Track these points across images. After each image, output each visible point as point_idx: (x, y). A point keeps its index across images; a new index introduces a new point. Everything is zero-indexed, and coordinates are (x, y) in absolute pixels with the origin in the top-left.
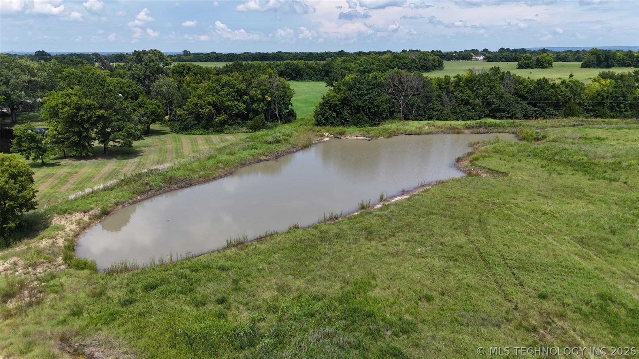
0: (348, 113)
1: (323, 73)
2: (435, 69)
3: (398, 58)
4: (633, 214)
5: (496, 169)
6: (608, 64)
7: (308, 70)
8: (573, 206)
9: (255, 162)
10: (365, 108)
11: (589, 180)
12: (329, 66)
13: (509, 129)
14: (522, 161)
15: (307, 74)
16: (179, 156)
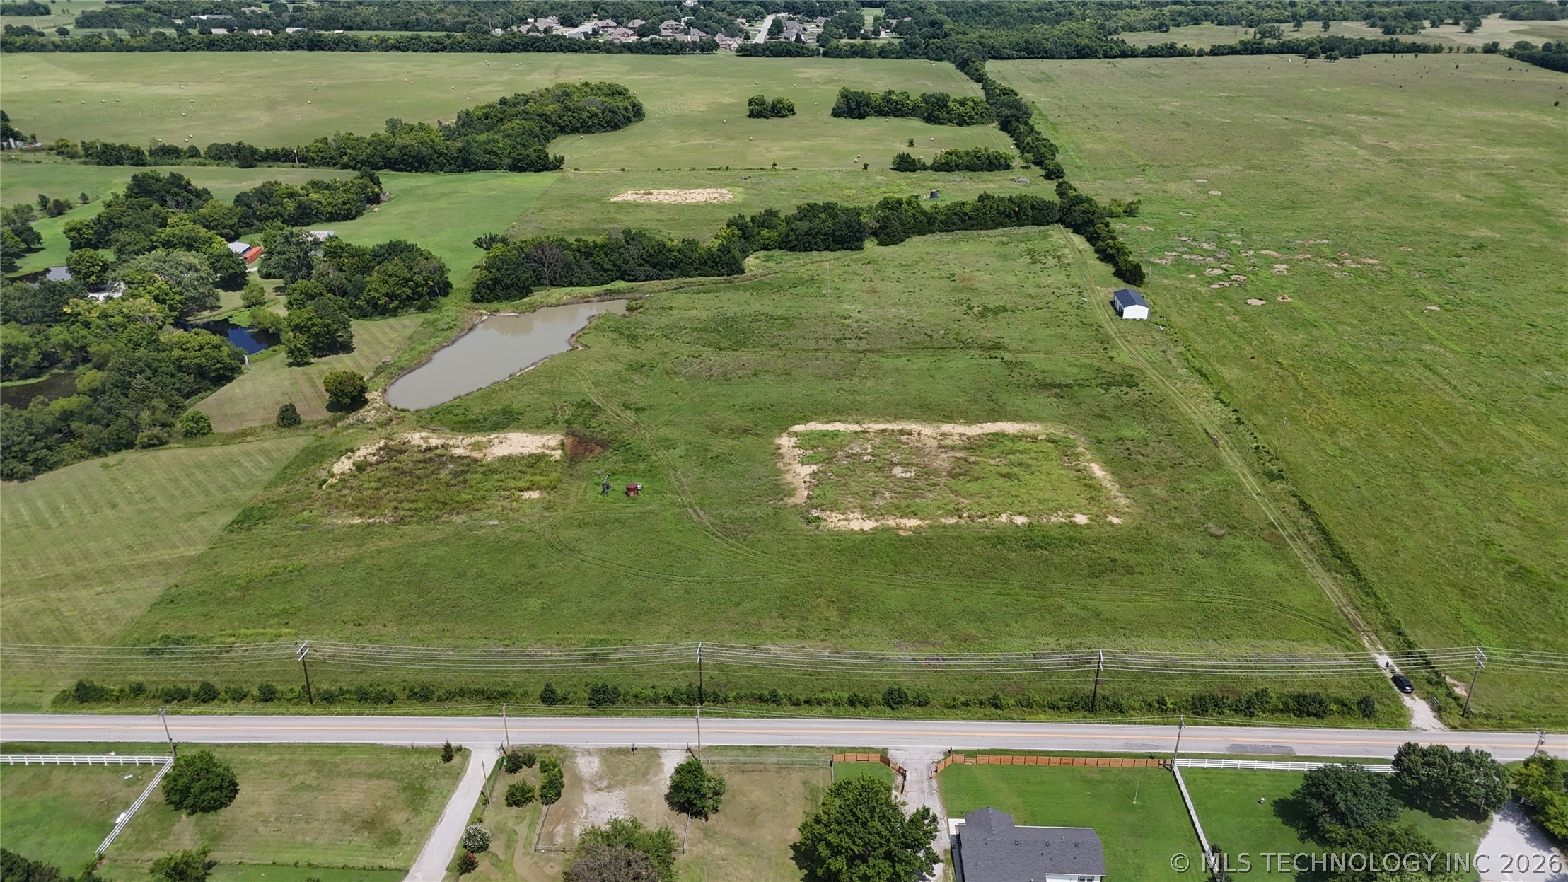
0: (499, 290)
3: (570, 110)
6: (860, 113)
10: (512, 285)
16: (385, 347)
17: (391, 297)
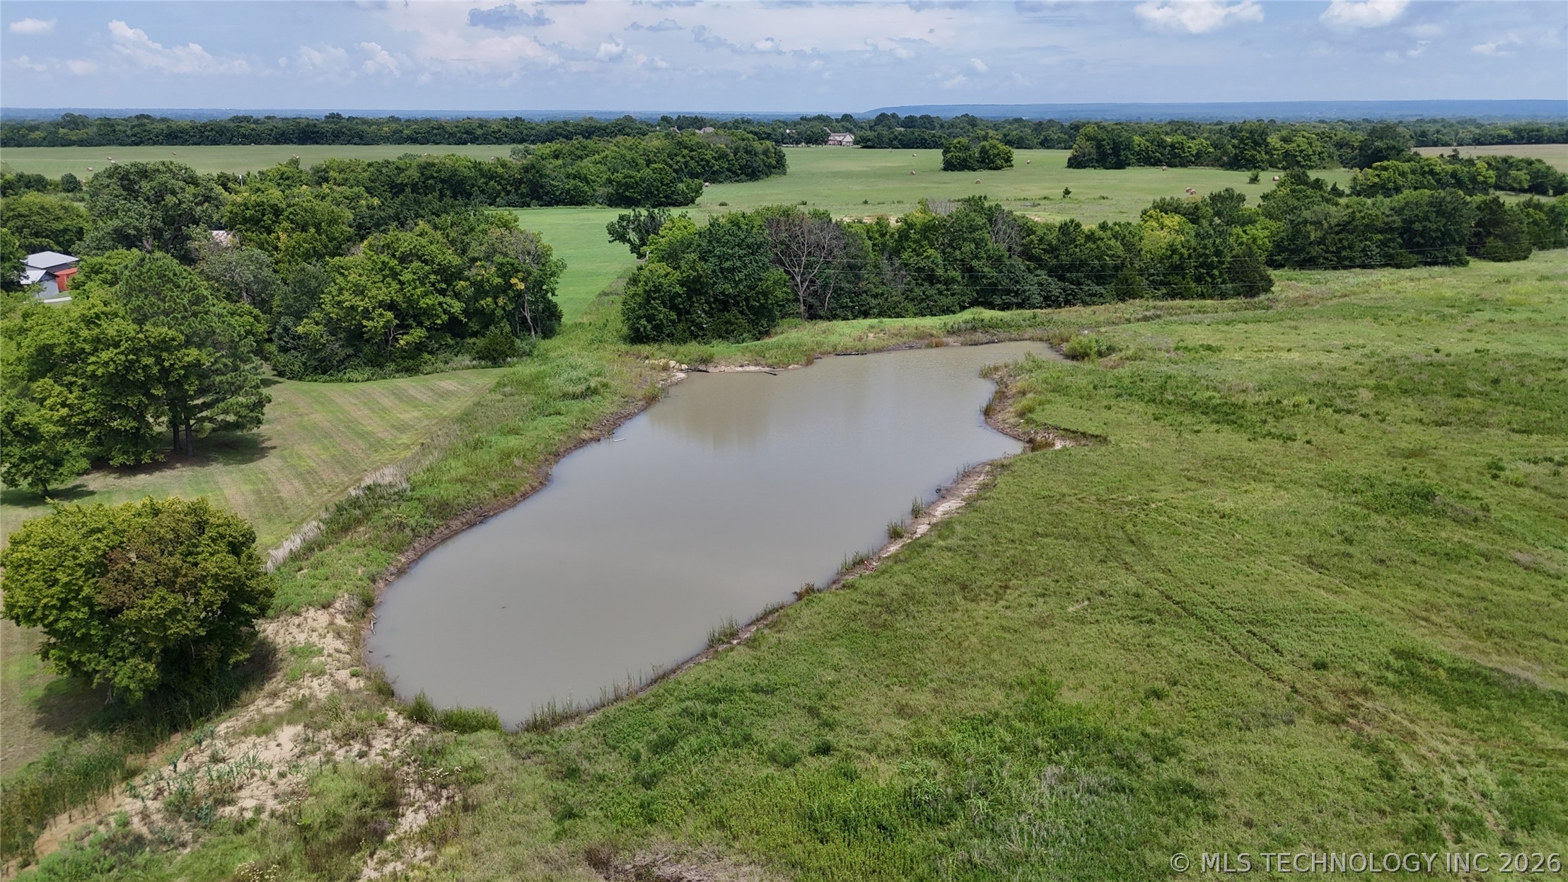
0: (704, 311)
1: (524, 188)
2: (771, 173)
3: (685, 148)
4: (1357, 504)
5: (1081, 430)
6: (1119, 159)
7: (483, 180)
8: (1257, 495)
9: (576, 447)
10: (738, 298)
11: (1249, 440)
12: (537, 172)
13: (1030, 332)
14: (1113, 408)
15: (482, 192)
16: (376, 445)
17: (407, 315)
